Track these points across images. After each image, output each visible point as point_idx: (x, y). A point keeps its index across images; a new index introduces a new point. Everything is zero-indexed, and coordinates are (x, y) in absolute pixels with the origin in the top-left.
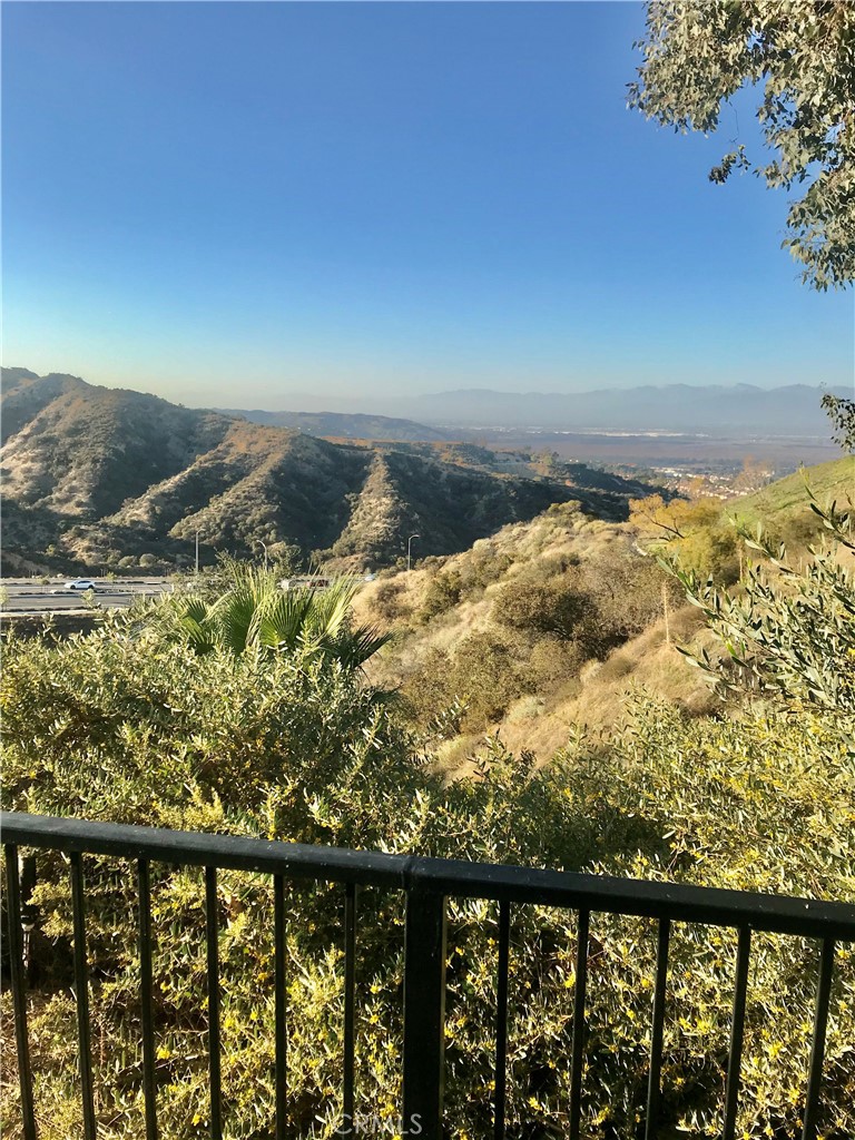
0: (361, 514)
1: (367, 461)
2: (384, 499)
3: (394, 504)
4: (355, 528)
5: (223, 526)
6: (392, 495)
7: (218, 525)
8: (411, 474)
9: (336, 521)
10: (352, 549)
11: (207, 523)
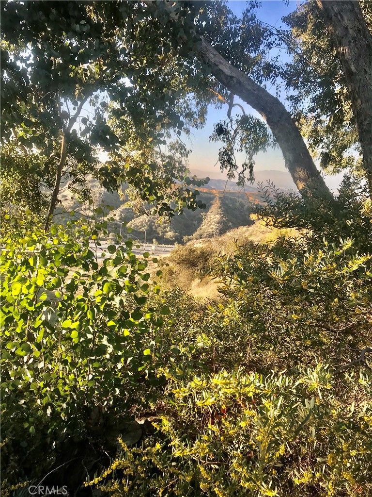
0: (207, 222)
1: (212, 199)
2: (217, 216)
3: (221, 218)
4: (203, 227)
5: (148, 223)
6: (221, 214)
7: (147, 223)
8: (231, 205)
9: (196, 224)
10: (201, 237)
11: (142, 222)
